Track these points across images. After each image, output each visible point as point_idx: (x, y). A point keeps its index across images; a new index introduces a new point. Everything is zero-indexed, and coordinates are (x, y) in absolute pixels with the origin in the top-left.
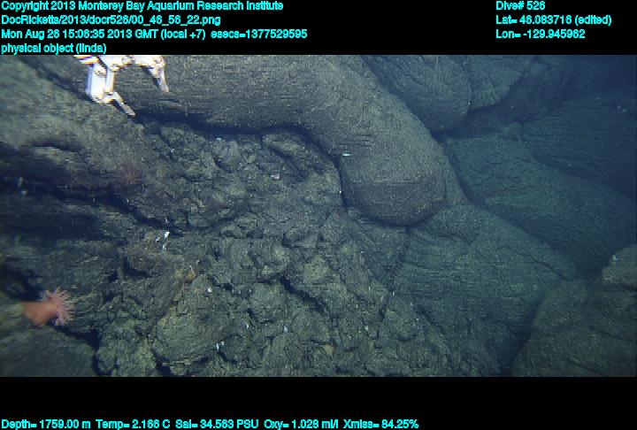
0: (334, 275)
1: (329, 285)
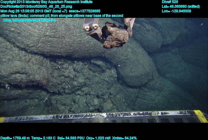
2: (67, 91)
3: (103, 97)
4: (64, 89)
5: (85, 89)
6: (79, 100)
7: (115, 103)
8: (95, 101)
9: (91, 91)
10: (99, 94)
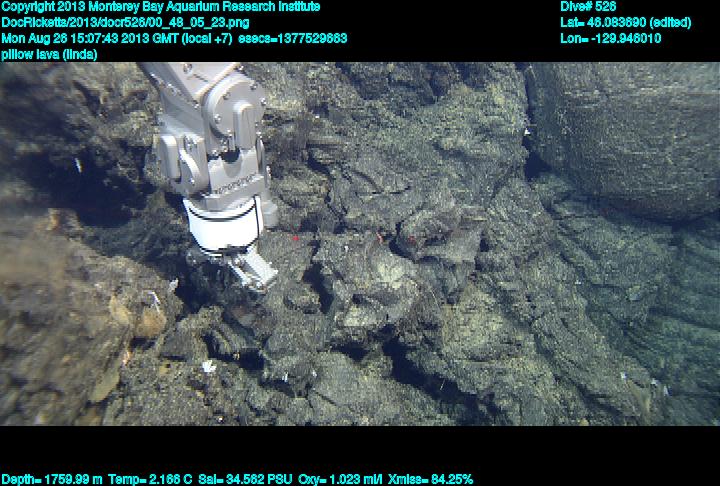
0: (520, 338)
1: (511, 364)
9: (349, 205)
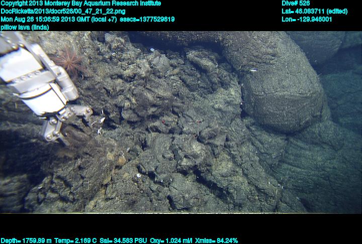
2: (125, 115)
3: (211, 141)
4: (120, 108)
5: (170, 119)
6: (154, 141)
7: (239, 159)
8: (194, 147)
10: (203, 134)
